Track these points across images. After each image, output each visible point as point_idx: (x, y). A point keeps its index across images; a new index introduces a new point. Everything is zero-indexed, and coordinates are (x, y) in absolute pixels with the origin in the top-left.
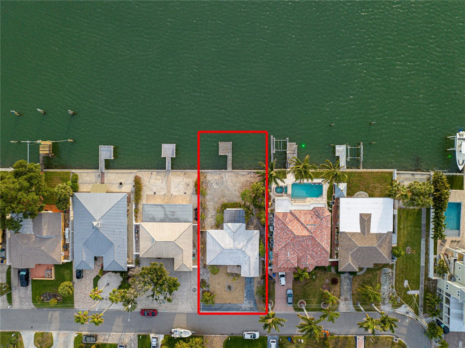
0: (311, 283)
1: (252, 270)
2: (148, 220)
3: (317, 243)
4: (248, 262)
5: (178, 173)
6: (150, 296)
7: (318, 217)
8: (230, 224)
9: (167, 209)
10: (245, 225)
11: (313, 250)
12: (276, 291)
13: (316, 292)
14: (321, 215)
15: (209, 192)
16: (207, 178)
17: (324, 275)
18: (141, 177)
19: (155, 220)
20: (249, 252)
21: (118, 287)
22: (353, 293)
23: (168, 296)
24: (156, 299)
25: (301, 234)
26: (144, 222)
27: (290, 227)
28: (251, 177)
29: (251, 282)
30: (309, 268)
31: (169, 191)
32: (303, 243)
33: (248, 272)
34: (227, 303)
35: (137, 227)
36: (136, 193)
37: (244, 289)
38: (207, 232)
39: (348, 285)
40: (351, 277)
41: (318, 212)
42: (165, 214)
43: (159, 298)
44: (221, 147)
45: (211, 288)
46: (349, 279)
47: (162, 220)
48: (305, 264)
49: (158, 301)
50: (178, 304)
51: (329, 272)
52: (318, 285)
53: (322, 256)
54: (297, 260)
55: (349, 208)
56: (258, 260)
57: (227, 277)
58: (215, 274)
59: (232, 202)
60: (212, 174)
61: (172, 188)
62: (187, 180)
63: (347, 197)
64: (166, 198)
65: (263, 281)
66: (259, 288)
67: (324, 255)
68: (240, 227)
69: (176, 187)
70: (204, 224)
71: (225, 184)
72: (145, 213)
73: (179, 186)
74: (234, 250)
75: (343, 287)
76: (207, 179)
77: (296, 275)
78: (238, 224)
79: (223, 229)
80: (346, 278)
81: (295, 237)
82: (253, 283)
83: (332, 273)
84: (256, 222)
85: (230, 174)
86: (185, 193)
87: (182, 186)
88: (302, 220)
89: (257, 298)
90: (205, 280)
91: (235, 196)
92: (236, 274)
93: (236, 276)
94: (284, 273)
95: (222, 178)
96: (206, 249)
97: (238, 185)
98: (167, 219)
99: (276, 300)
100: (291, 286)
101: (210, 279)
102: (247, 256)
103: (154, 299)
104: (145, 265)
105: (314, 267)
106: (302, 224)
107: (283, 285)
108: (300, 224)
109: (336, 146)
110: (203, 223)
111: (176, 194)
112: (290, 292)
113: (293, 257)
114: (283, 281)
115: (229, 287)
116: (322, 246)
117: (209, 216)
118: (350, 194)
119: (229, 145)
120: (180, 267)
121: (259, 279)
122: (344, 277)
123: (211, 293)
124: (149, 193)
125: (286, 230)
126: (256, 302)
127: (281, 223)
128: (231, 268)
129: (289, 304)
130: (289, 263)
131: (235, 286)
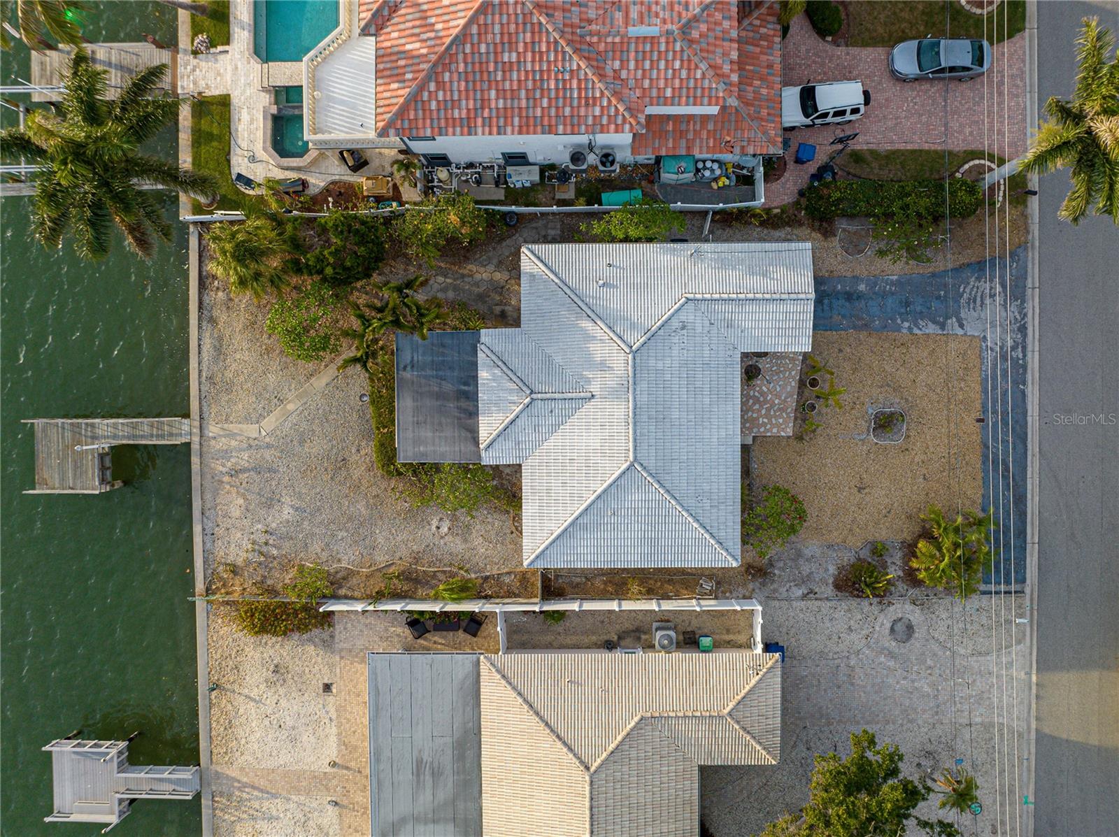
1: (771, 285)
4: (719, 307)
5: (218, 729)
9: (403, 805)
12: (902, 146)
15: (316, 547)
16: (240, 562)
28: (228, 304)
29: (849, 297)
31: (319, 781)
33: (782, 307)
34: (976, 438)
37: (893, 335)
38: (542, 564)
42: (434, 821)
44: (63, 478)
45: (892, 532)
50: (988, 727)
57: (820, 440)
58: (802, 517)
59: (366, 411)
60: (220, 532)
61: (302, 766)
62: (254, 679)
65: (842, 225)
66: (884, 245)
68: (501, 362)
69: (293, 740)
70: (507, 580)
71: (268, 454)
73: (290, 722)
74: (643, 399)
76: (248, 563)
78: (483, 374)
79: (520, 466)
82: (856, 279)
85: (213, 430)
86: (327, 688)
87: (283, 703)
89: (945, 261)
90: (841, 569)
91: (338, 394)
92: (802, 384)
93: (814, 383)
94: (791, 91)
95: (234, 473)
97: (272, 378)
98: (461, 805)
99: (957, 144)
100: (870, 56)
101: (835, 537)
102: (682, 316)
107: (866, 94)
111: (333, 740)
112: (905, 59)
114: (838, 97)
115: (885, 423)
117: (456, 546)
119: (52, 436)
120: (756, 730)
121: (835, 242)
123: (917, 529)
125: (483, 48)
126: (969, 265)
127: (440, 85)
128: (766, 416)
129: (979, 60)
130: (704, 27)
131: (875, 392)
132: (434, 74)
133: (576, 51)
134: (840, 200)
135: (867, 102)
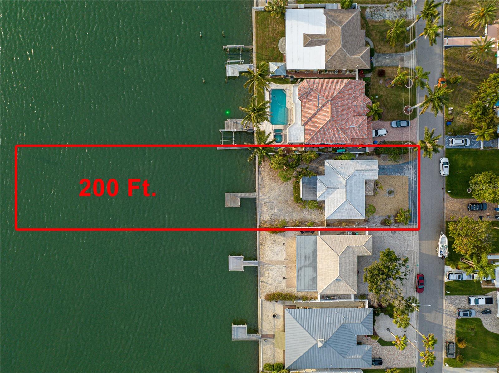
0: (384, 100)
1: (371, 168)
2: (315, 285)
3: (339, 95)
4: (361, 172)
5: (261, 253)
6: (402, 283)
7: (309, 94)
8: (319, 194)
9: (303, 264)
10: (319, 177)
11: (347, 99)
12: (393, 140)
13: (394, 94)
14: (307, 91)
15: (282, 217)
16: (266, 220)
17: (374, 86)
18: (266, 294)
19: (314, 277)
20: (350, 172)
21: (391, 319)
22: (395, 52)
23: (401, 262)
24: (405, 275)
25: (330, 113)
26: (317, 290)
27: (322, 126)
28: (264, 171)
29: (383, 169)
30: (368, 103)
31: (282, 262)
32: (339, 110)
33: (373, 172)
34: (408, 196)
35: (323, 297)
36: (284, 299)
37: (392, 176)
38: (328, 219)
39: (385, 58)
40: (376, 54)
41: (304, 94)
42: (308, 267)
43: (403, 272)
44: (231, 204)
45: (392, 213)
46: (378, 56)
47: (314, 269)
48: (363, 107)
49: (407, 273)
50: (410, 251)
51: (371, 80)
52: (385, 92)
53: (354, 89)
54: (358, 117)
55: (298, 59)
56: (359, 161)
57: (378, 196)
58: (375, 210)
59: (293, 191)
60: (262, 214)
61: (278, 259)
62: (269, 243)
63: (285, 61)
64: (290, 265)
65: (382, 155)
66: (390, 159)
67: (352, 86)
68: (321, 182)
69: (277, 255)
70: (319, 223)
71: (272, 199)
72: (308, 289)
73: (276, 251)
74: (348, 188)
75: (388, 64)
76: (268, 220)
77: (375, 118)
78: (318, 184)
79: (324, 201)
80: (377, 60)
81: (333, 119)
82: (385, 165)
83: (372, 77)
84: (315, 164)
85: (261, 195)
86: (284, 244)
87: (275, 247)
88: (313, 111)
89: (401, 162)
90: (382, 220)
91: (286, 188)
92: (374, 185)
93: (377, 185)
94: (374, 131)
95: (265, 203)
96: (346, 220)
97: (273, 185)
98: (313, 264)
99: (404, 140)
100: (387, 123)
101: (381, 214)
102: (355, 173)
103: (404, 277)
104: (366, 288)
105: (366, 97)
106: (317, 112)
107: (387, 131)
108: (318, 114)
109: (227, 76)
110: (317, 224)
111: (285, 254)
112: (394, 124)
113: (355, 121)
114: (382, 132)
115: (390, 193)
116: (342, 88)
117: (309, 216)
118: (281, 58)
119: (228, 196)
120: (368, 249)
121: (381, 159)
122: (376, 62)
123: (396, 213)
124: (285, 285)
125: (325, 130)
126: (406, 163)
127: (317, 135)
128: (368, 191)
129: (408, 124)
130: (362, 125)
131: (388, 187)
132: (316, 134)
133: (341, 130)
134: (382, 151)
135: (387, 132)
